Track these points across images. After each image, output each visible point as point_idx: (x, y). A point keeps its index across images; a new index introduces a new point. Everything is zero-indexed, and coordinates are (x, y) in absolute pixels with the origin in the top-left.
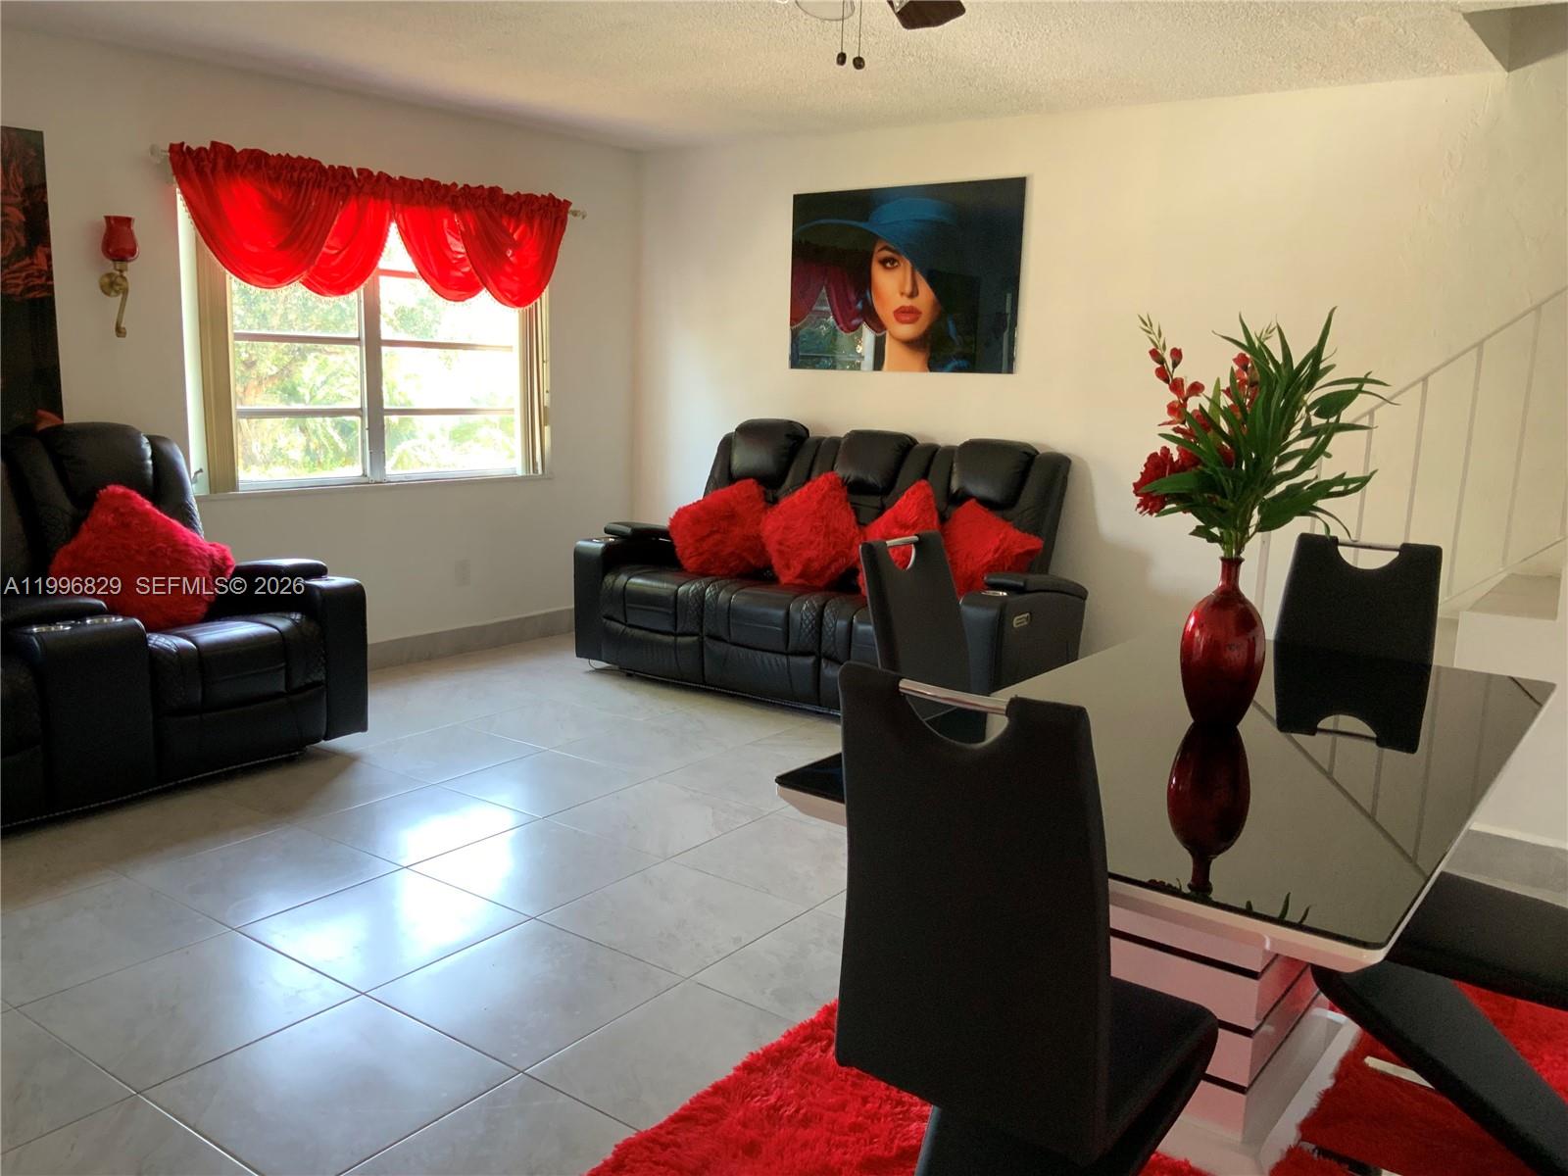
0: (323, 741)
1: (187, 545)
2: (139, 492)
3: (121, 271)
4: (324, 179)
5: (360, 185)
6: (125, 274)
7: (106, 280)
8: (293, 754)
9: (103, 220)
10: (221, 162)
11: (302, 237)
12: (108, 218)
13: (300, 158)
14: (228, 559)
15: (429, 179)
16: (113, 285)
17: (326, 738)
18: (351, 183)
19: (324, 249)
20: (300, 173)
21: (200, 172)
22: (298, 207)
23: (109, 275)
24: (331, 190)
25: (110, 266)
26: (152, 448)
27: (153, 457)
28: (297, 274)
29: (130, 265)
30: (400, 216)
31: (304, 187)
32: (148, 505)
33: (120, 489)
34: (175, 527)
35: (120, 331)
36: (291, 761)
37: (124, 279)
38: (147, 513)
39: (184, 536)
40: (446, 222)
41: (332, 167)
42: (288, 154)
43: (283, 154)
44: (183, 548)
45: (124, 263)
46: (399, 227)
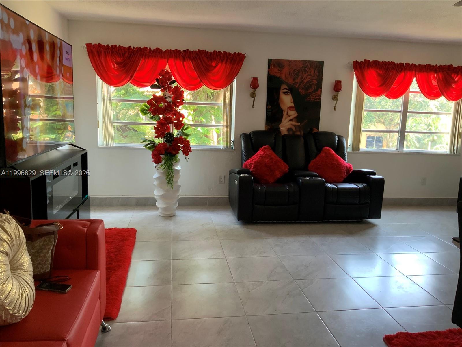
0: (367, 219)
1: (341, 163)
2: (332, 149)
3: (337, 94)
4: (395, 67)
5: (405, 68)
6: (338, 95)
7: (334, 96)
8: (359, 221)
9: (335, 82)
10: (366, 64)
11: (386, 83)
12: (336, 81)
13: (388, 62)
14: (351, 168)
15: (428, 64)
16: (335, 98)
17: (369, 218)
18: (403, 67)
19: (392, 86)
20: (388, 66)
21: (360, 68)
22: (386, 75)
23: (334, 95)
24: (396, 70)
25: (335, 93)
26: (338, 138)
27: (338, 141)
28: (383, 93)
29: (339, 93)
30: (417, 76)
31: (389, 69)
32: (334, 152)
33: (328, 148)
34: (339, 158)
35: (335, 109)
36: (358, 222)
37: (337, 96)
38: (333, 154)
39: (341, 161)
40: (432, 76)
41: (398, 63)
42: (385, 61)
43: (384, 61)
44: (340, 164)
45: (338, 92)
46: (416, 79)
